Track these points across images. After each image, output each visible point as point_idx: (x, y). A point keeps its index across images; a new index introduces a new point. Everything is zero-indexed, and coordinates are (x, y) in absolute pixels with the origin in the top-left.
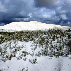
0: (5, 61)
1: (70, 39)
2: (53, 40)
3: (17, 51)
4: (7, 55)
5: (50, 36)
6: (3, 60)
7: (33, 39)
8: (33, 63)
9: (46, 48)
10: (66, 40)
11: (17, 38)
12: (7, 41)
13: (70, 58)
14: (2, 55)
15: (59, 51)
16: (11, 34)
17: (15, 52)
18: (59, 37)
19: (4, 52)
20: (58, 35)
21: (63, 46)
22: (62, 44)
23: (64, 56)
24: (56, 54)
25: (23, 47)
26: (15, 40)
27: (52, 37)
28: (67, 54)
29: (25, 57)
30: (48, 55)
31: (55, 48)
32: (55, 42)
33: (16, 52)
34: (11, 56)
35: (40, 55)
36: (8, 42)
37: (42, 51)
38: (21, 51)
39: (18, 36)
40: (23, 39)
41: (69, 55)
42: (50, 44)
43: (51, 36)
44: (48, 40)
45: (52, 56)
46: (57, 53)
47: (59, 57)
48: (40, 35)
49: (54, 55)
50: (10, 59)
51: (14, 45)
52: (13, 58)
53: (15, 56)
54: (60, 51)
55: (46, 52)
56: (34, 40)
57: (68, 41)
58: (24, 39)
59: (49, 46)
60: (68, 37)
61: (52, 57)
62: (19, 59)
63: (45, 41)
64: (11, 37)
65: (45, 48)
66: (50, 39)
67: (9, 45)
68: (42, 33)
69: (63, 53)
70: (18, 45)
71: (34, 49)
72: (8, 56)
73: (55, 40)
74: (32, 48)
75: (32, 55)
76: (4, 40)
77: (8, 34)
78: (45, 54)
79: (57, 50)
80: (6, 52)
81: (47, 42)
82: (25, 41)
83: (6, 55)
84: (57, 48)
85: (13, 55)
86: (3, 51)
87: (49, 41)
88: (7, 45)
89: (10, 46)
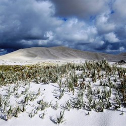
0: (6, 120)
1: (122, 79)
2: (93, 80)
3: (29, 101)
4: (10, 109)
5: (87, 73)
6: (3, 118)
7: (57, 78)
8: (56, 123)
9: (81, 95)
10: (115, 81)
11: (30, 76)
12: (11, 83)
13: (122, 114)
14: (2, 109)
15: (102, 101)
16: (18, 70)
17: (24, 102)
18: (103, 76)
19: (5, 103)
20: (101, 72)
21: (110, 91)
22: (108, 88)
23: (112, 110)
24: (98, 107)
25: (39, 93)
26: (25, 81)
27: (91, 76)
28: (117, 105)
29: (43, 111)
30: (84, 107)
31: (96, 95)
32: (96, 83)
33: (26, 103)
34: (18, 110)
35: (69, 108)
36: (13, 84)
37: (73, 101)
38: (36, 101)
39: (31, 73)
40: (39, 78)
41: (119, 107)
42: (87, 88)
43: (90, 73)
44: (84, 80)
45: (90, 110)
46: (99, 103)
47: (102, 111)
48: (70, 72)
49: (94, 107)
50: (15, 116)
51: (23, 90)
52: (20, 114)
53: (24, 110)
54: (104, 100)
55: (80, 102)
56: (59, 81)
57: (119, 82)
58: (42, 79)
59: (86, 90)
60: (119, 74)
61: (90, 112)
62: (32, 115)
63: (78, 82)
64: (19, 75)
65: (79, 96)
66: (87, 79)
67: (14, 89)
68: (73, 67)
69: (110, 104)
70: (30, 89)
71: (58, 97)
72: (12, 111)
73: (95, 81)
74: (55, 94)
75: (55, 108)
76: (6, 80)
77: (14, 69)
78: (78, 106)
79: (100, 98)
80: (9, 103)
81: (83, 84)
82: (43, 82)
83: (8, 109)
84: (100, 94)
85: (22, 109)
86: (4, 101)
87: (85, 82)
88: (12, 90)
89: (16, 92)
